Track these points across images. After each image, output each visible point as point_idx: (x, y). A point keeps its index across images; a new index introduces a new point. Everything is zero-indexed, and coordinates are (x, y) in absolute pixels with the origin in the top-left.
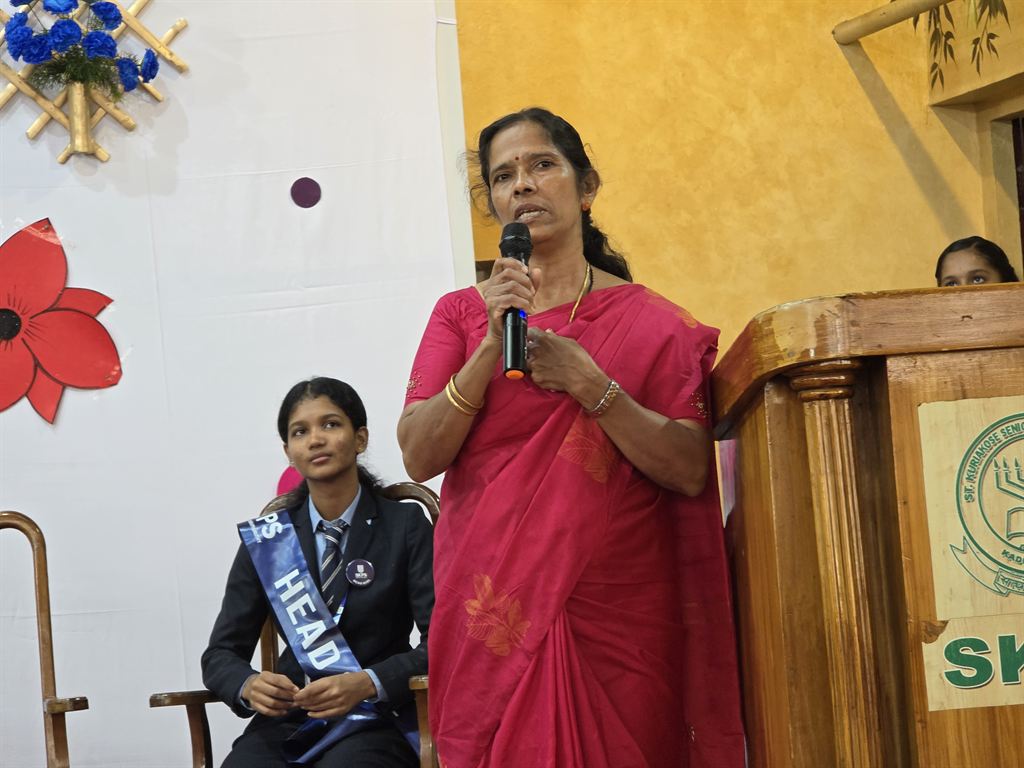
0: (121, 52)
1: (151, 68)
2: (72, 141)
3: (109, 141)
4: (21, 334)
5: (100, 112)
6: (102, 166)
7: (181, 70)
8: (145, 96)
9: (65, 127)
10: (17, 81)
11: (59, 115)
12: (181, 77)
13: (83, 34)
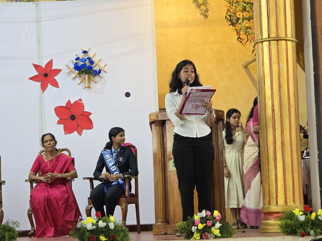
0: (94, 69)
1: (100, 71)
2: (86, 85)
3: (92, 85)
4: (75, 119)
5: (91, 80)
6: (91, 89)
7: (106, 72)
8: (99, 77)
9: (84, 82)
10: (76, 74)
11: (83, 80)
12: (106, 74)
13: (87, 66)
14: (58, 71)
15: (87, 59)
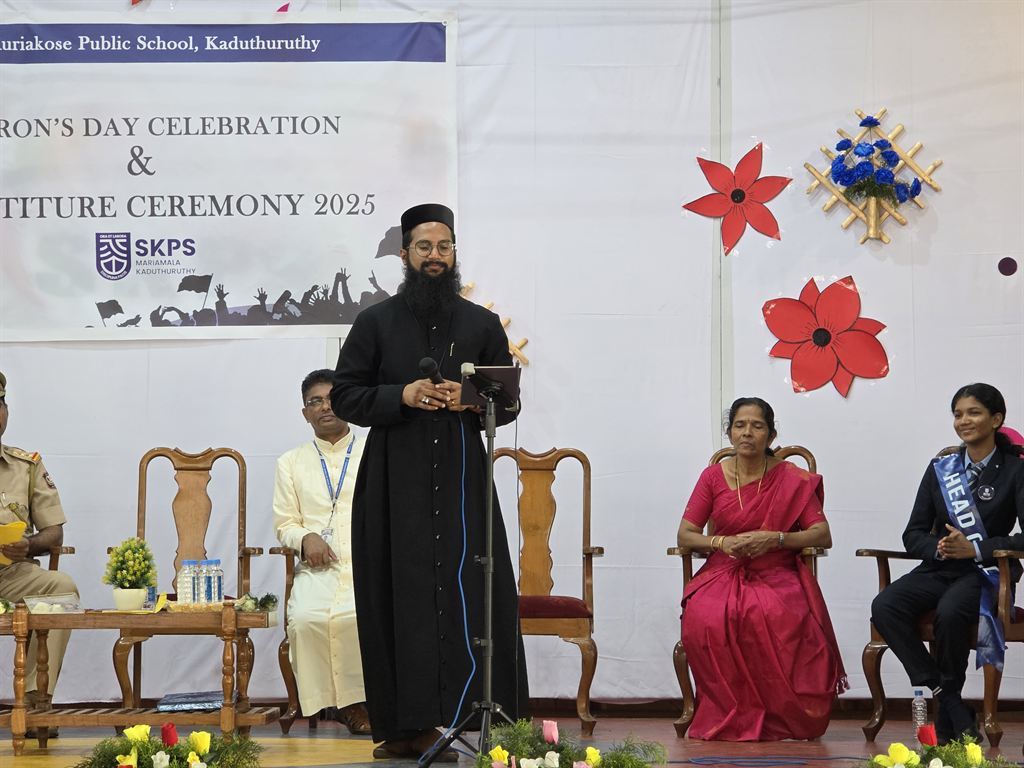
0: (898, 178)
1: (917, 188)
2: (868, 230)
3: (891, 231)
4: (831, 344)
5: (886, 214)
6: (884, 246)
7: (936, 190)
8: (913, 205)
9: (863, 221)
10: (838, 194)
11: (861, 215)
12: (936, 195)
13: (876, 169)
14: (778, 184)
15: (877, 144)
